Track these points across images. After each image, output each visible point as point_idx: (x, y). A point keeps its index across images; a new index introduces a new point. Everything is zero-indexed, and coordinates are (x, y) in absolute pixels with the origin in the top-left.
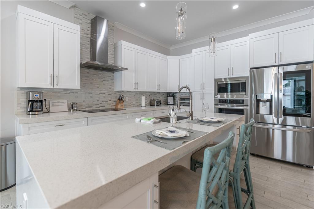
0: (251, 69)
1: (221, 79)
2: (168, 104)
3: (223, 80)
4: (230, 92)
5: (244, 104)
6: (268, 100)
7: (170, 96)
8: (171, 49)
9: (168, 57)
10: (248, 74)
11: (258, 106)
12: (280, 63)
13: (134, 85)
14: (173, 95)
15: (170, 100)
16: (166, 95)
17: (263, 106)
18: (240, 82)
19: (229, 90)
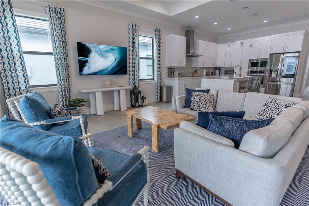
0: (271, 54)
1: (253, 59)
2: (216, 74)
3: (254, 60)
4: (260, 67)
5: (264, 73)
6: (276, 71)
7: (217, 70)
8: (219, 38)
9: (219, 45)
10: (268, 57)
11: (271, 74)
12: (285, 52)
13: (202, 63)
14: (219, 69)
15: (217, 72)
16: (214, 69)
17: (273, 74)
18: (264, 61)
19: (259, 65)
